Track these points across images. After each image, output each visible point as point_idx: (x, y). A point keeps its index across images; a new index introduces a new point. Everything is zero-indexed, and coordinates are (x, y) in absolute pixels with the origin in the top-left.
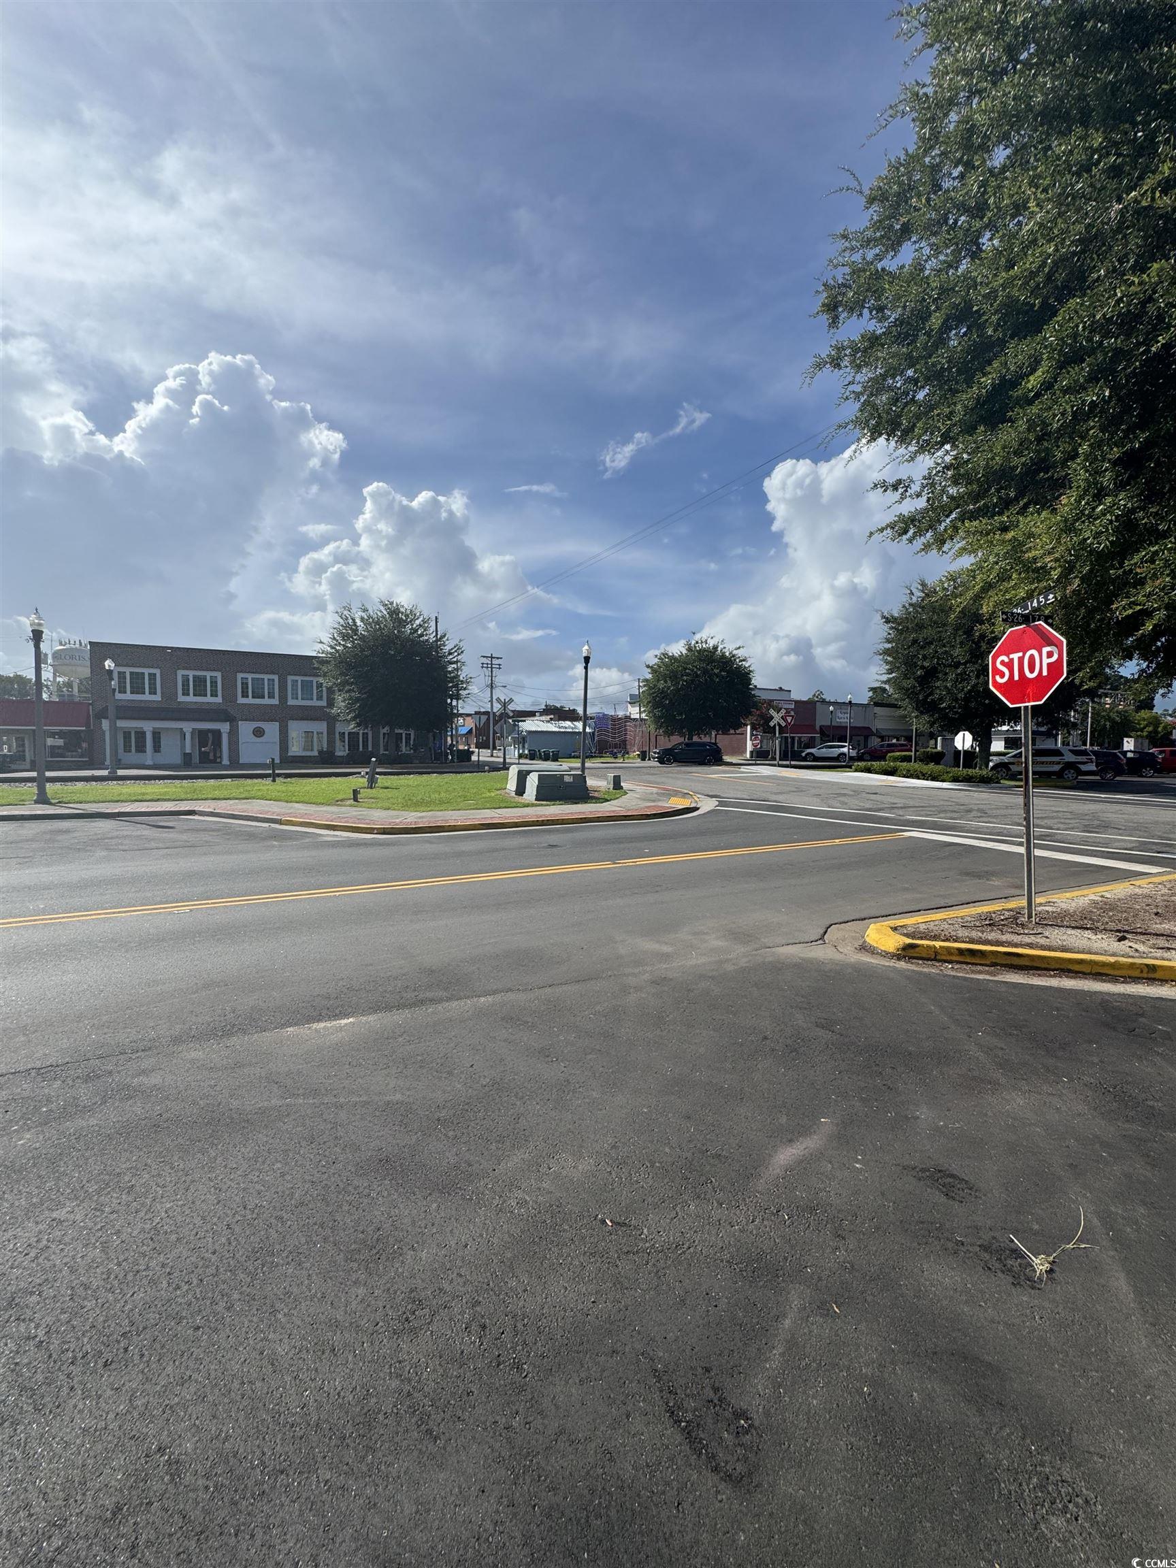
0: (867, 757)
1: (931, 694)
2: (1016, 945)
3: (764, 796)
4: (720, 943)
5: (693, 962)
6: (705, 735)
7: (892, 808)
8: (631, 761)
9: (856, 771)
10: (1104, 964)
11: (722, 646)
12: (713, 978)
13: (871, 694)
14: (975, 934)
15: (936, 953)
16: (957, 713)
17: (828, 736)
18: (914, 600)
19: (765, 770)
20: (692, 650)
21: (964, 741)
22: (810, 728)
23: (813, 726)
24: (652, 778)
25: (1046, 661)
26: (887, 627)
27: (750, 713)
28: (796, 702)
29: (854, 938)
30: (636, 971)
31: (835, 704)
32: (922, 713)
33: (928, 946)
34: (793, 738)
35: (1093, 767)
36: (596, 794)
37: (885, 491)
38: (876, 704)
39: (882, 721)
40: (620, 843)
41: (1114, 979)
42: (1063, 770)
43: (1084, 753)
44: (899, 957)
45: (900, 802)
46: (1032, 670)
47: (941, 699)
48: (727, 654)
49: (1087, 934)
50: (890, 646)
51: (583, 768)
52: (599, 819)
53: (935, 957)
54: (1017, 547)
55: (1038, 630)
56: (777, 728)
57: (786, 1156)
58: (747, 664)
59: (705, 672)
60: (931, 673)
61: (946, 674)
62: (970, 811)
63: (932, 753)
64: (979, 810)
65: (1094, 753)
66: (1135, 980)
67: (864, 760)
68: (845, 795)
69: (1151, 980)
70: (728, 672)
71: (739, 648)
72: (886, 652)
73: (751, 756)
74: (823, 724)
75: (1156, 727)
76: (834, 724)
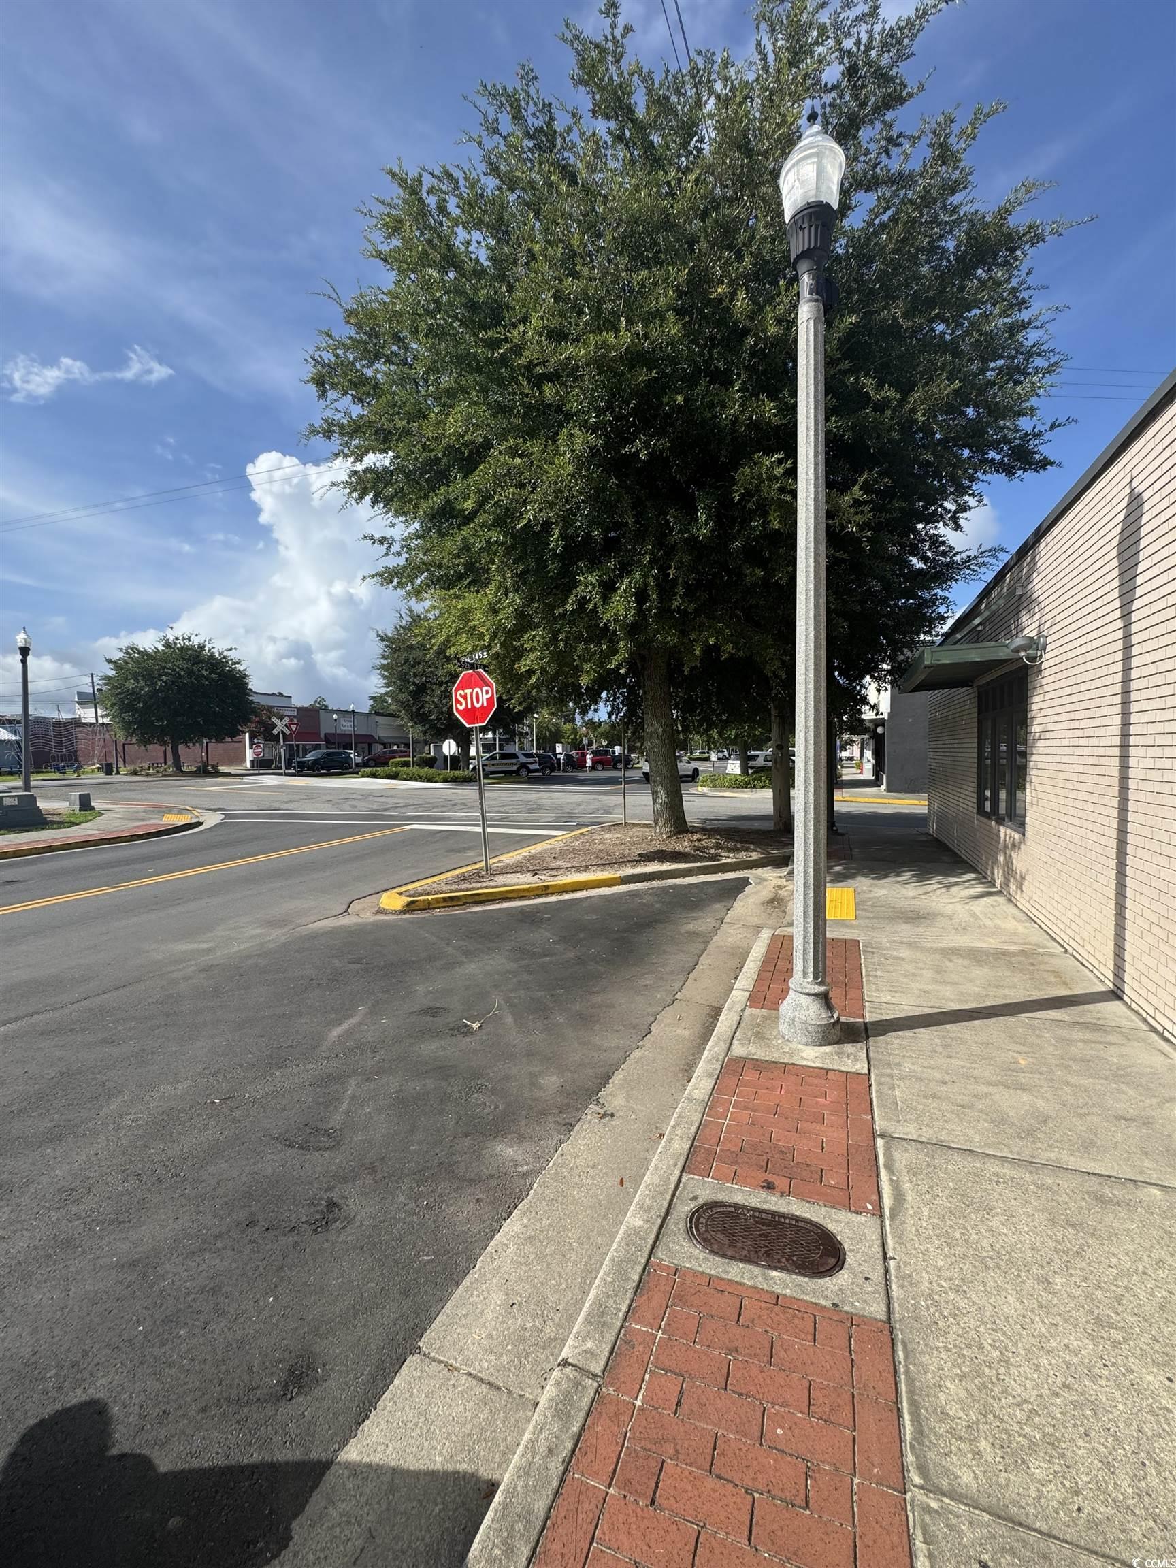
0: (372, 763)
1: (422, 707)
2: (478, 889)
3: (275, 805)
4: (259, 931)
5: (236, 949)
6: (194, 744)
7: (396, 808)
8: (90, 776)
9: (363, 776)
10: (524, 890)
11: (210, 646)
12: (259, 955)
13: (371, 702)
14: (453, 887)
15: (429, 904)
16: (442, 724)
17: (334, 743)
18: (404, 623)
19: (271, 780)
20: (171, 647)
21: (450, 747)
22: (315, 735)
23: (318, 734)
24: (128, 794)
25: (486, 696)
26: (382, 644)
27: (249, 720)
28: (299, 709)
29: (372, 907)
30: (181, 967)
31: (337, 712)
32: (416, 723)
33: (424, 900)
34: (298, 746)
35: (536, 766)
36: (56, 818)
37: (373, 543)
38: (377, 714)
39: (383, 729)
40: (113, 867)
41: (529, 898)
42: (519, 769)
43: (531, 755)
44: (404, 912)
45: (402, 802)
46: (478, 702)
47: (430, 712)
48: (217, 655)
49: (518, 875)
50: (385, 662)
51: (27, 787)
52: (70, 846)
53: (429, 906)
54: (465, 614)
55: (479, 675)
56: (281, 736)
57: (337, 1032)
58: (240, 668)
59: (190, 673)
60: (421, 689)
61: (433, 691)
62: (455, 805)
63: (427, 758)
64: (461, 804)
65: (538, 755)
66: (539, 896)
67: (370, 767)
68: (354, 799)
69: (547, 895)
70: (218, 674)
71: (231, 649)
72: (383, 667)
73: (252, 766)
74: (328, 731)
75: (576, 735)
76: (338, 732)
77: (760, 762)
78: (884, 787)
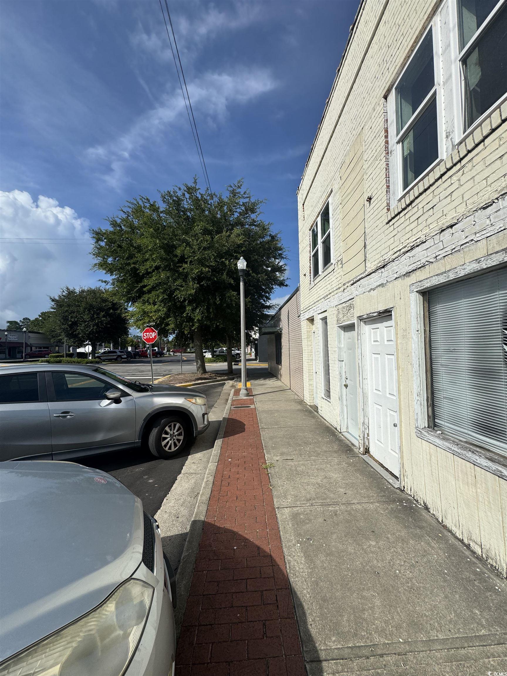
18: (64, 294)
25: (154, 335)
26: (53, 303)
32: (70, 339)
35: (125, 356)
38: (29, 332)
46: (151, 336)
47: (79, 334)
55: (152, 329)
60: (75, 324)
61: (81, 324)
74: (2, 341)
75: (133, 343)
76: (7, 341)
77: (218, 353)
78: (258, 361)
